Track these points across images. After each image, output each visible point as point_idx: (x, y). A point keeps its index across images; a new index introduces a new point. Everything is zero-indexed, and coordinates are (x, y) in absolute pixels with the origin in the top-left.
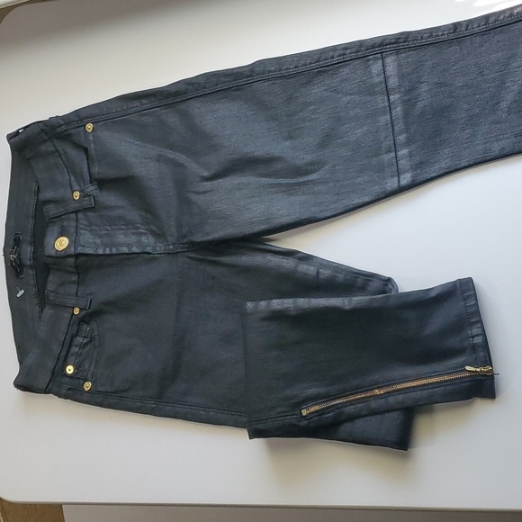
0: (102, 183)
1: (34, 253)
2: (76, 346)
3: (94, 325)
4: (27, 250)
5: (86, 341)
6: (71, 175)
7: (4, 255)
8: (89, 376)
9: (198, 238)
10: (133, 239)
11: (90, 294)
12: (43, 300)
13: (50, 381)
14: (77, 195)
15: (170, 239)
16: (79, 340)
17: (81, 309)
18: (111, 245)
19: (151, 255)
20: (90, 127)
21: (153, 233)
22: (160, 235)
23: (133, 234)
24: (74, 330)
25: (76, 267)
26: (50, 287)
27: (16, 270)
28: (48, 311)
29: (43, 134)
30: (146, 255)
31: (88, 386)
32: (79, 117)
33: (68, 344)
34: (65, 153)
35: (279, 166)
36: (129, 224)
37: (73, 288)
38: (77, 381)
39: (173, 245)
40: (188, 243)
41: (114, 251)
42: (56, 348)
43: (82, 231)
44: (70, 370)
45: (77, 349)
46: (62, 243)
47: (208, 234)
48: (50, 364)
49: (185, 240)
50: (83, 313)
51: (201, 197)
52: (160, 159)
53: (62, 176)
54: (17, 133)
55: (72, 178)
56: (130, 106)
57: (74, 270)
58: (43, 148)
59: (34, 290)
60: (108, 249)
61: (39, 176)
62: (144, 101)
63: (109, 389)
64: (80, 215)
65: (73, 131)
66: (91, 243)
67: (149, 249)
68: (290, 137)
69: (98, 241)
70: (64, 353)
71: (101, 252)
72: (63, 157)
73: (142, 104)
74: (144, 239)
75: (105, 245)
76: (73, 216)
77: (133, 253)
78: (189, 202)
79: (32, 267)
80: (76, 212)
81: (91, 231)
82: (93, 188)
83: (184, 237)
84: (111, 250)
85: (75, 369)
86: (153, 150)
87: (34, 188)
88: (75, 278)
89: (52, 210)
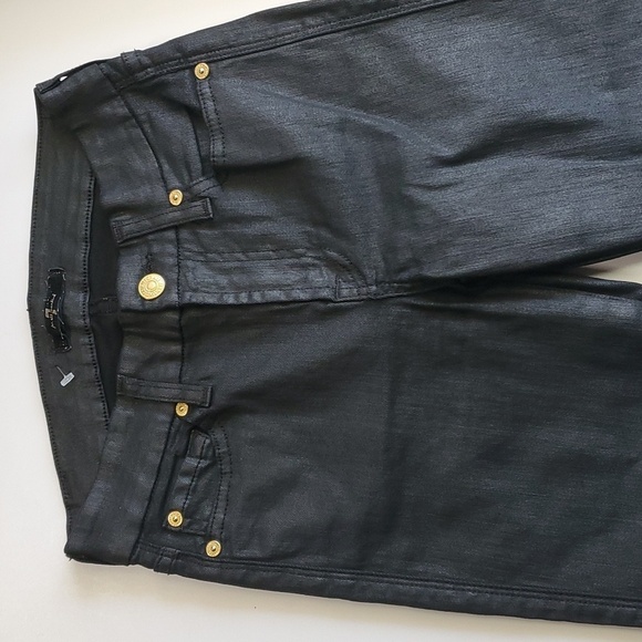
0: (225, 173)
1: (90, 305)
2: (186, 474)
3: (219, 435)
4: (77, 301)
5: (204, 463)
6: (163, 160)
7: (31, 309)
8: (216, 530)
9: (436, 271)
10: (293, 276)
11: (208, 378)
12: (111, 390)
13: (137, 542)
14: (176, 197)
15: (370, 274)
16: (190, 462)
17: (192, 407)
18: (250, 289)
19: (331, 305)
20: (202, 70)
21: (332, 264)
22: (347, 268)
23: (292, 266)
24: (178, 445)
25: (181, 330)
26: (126, 367)
27: (57, 337)
28: (122, 412)
29: (108, 83)
30: (321, 306)
31: (213, 548)
32: (181, 53)
33: (167, 472)
34: (151, 121)
35: (596, 136)
36: (282, 248)
37: (172, 369)
38: (190, 541)
39: (377, 283)
40: (410, 281)
41: (257, 297)
42: (144, 481)
43: (189, 263)
44: (175, 519)
45: (186, 481)
46: (153, 286)
47: (456, 264)
48: (136, 510)
49: (405, 275)
50: (198, 414)
51: (438, 196)
52: (342, 126)
53: (144, 163)
54: (56, 82)
55: (166, 167)
56: (282, 30)
57: (176, 334)
58: (107, 109)
59: (92, 372)
60: (243, 295)
61: (96, 162)
62: (310, 21)
63: (257, 553)
64: (184, 234)
65: (170, 78)
66: (211, 286)
67: (325, 293)
68: (613, 85)
69: (223, 280)
70: (161, 488)
71: (231, 300)
72: (146, 126)
73: (305, 27)
74: (312, 274)
75: (238, 289)
76: (171, 234)
77: (295, 302)
78: (412, 205)
79: (86, 331)
80: (176, 228)
81: (207, 262)
82: (208, 184)
83: (403, 269)
84: (250, 296)
85: (184, 517)
86: (329, 112)
87: (87, 184)
88: (175, 348)
89: (127, 224)
